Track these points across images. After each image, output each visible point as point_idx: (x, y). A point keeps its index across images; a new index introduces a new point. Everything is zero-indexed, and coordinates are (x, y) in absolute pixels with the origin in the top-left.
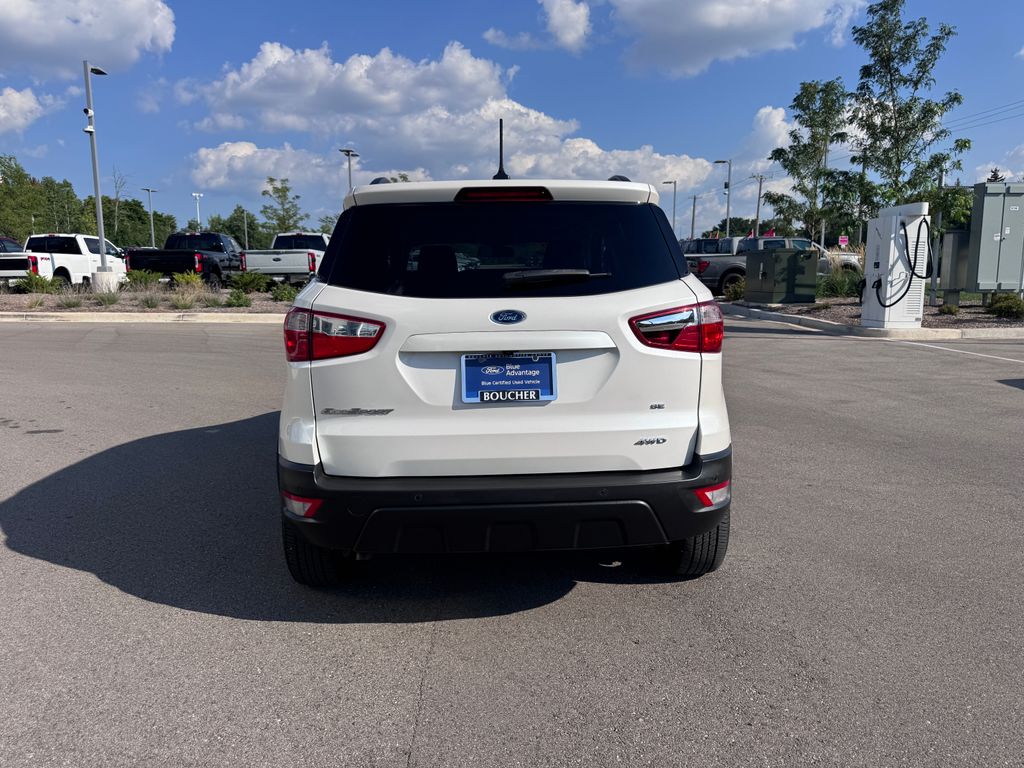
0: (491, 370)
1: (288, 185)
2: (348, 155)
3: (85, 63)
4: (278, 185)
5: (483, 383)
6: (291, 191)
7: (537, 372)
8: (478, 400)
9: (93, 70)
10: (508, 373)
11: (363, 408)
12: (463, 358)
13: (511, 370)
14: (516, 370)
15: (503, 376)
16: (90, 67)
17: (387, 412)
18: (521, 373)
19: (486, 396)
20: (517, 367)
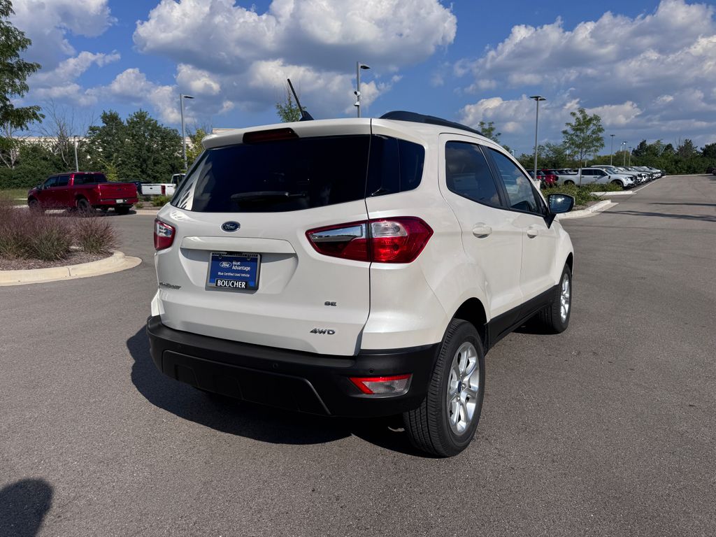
0: (225, 265)
1: (493, 126)
2: (537, 100)
3: (357, 63)
4: (486, 127)
5: (219, 273)
6: (495, 131)
7: (249, 268)
8: (214, 285)
9: (362, 67)
10: (234, 268)
11: (172, 284)
12: (211, 255)
13: (235, 265)
14: (238, 266)
15: (229, 270)
16: (360, 65)
17: (178, 287)
18: (240, 268)
19: (220, 283)
20: (239, 263)
